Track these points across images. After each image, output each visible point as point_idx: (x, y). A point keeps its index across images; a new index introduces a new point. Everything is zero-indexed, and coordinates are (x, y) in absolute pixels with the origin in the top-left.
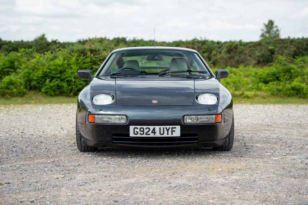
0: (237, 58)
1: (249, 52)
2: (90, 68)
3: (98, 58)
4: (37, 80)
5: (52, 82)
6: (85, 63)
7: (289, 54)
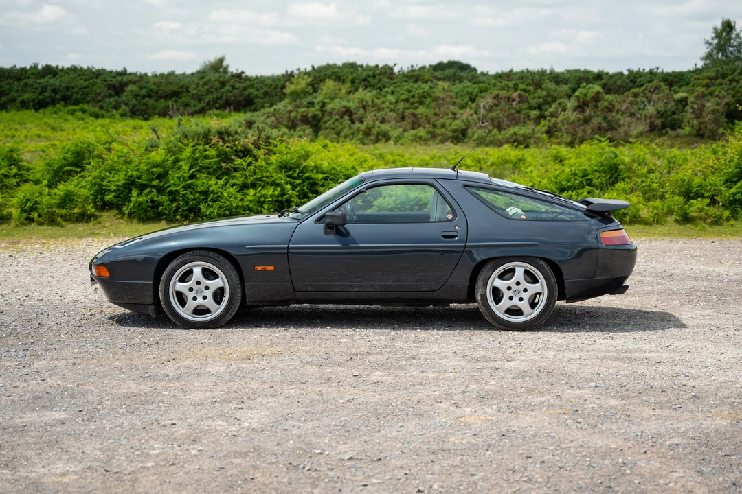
2: (215, 167)
3: (231, 148)
4: (115, 191)
5: (143, 194)
6: (206, 157)
7: (713, 112)
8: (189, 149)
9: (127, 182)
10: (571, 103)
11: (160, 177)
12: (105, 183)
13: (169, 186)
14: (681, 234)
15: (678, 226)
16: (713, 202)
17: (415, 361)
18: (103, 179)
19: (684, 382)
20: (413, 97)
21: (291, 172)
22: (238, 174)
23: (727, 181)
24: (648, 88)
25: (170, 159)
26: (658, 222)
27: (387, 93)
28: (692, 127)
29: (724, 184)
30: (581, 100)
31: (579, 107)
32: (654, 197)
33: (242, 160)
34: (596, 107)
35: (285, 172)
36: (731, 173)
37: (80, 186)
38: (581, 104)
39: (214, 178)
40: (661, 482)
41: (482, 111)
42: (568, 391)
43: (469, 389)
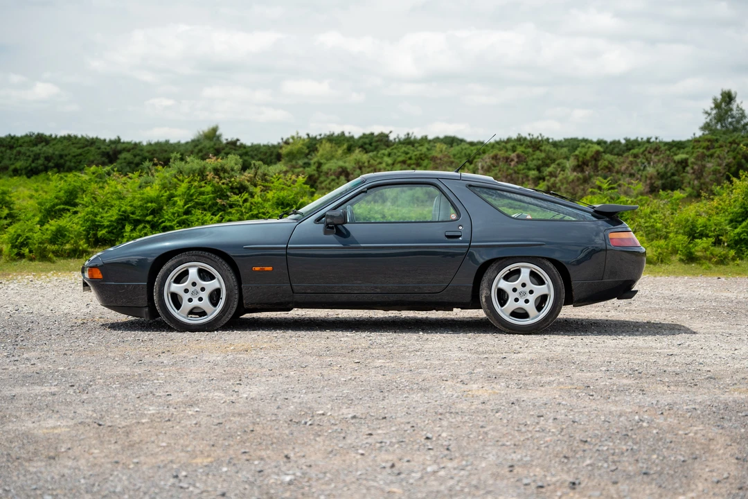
1: (627, 168)
2: (210, 203)
3: (227, 184)
4: (108, 227)
5: (137, 230)
6: (202, 193)
7: (714, 172)
8: (184, 185)
9: (120, 217)
10: (570, 163)
11: (154, 212)
12: (98, 218)
13: (163, 222)
14: (686, 273)
15: (683, 265)
16: (718, 242)
17: (418, 353)
18: (96, 215)
19: (698, 368)
20: (410, 158)
21: (288, 208)
22: (233, 211)
23: (731, 221)
24: (648, 149)
25: (165, 194)
26: (662, 261)
27: (384, 154)
28: (693, 188)
29: (729, 224)
30: (581, 159)
31: (578, 166)
32: (658, 237)
33: (238, 197)
34: (596, 167)
35: (282, 208)
36: (737, 213)
37: (72, 223)
38: (580, 163)
39: (209, 214)
40: (681, 432)
41: (480, 171)
42: (578, 374)
43: (475, 371)
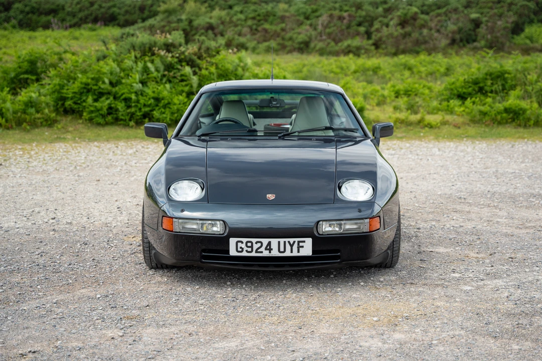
0: (415, 35)
1: (436, 25)
7: (505, 28)
10: (394, 22)
28: (487, 40)
30: (402, 19)
31: (400, 24)
34: (414, 24)
38: (402, 22)
41: (320, 28)
